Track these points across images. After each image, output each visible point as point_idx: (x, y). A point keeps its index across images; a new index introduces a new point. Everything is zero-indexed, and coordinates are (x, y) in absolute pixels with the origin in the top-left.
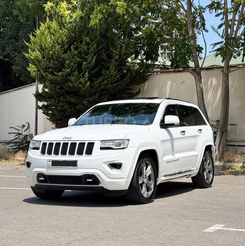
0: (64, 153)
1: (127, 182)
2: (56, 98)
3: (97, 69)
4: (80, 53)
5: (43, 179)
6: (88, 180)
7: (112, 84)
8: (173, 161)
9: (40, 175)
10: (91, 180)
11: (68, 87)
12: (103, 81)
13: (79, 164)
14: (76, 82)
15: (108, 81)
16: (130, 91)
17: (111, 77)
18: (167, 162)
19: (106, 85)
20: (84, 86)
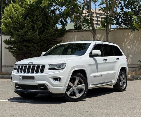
0: (28, 72)
1: (64, 89)
2: (18, 43)
3: (42, 29)
4: (32, 20)
5: (18, 86)
6: (41, 88)
7: (50, 36)
8: (97, 76)
9: (16, 84)
10: (43, 88)
11: (25, 38)
12: (45, 35)
13: (36, 78)
14: (31, 35)
15: (48, 35)
16: (55, 40)
17: (50, 33)
18: (93, 77)
19: (47, 37)
20: (36, 37)
